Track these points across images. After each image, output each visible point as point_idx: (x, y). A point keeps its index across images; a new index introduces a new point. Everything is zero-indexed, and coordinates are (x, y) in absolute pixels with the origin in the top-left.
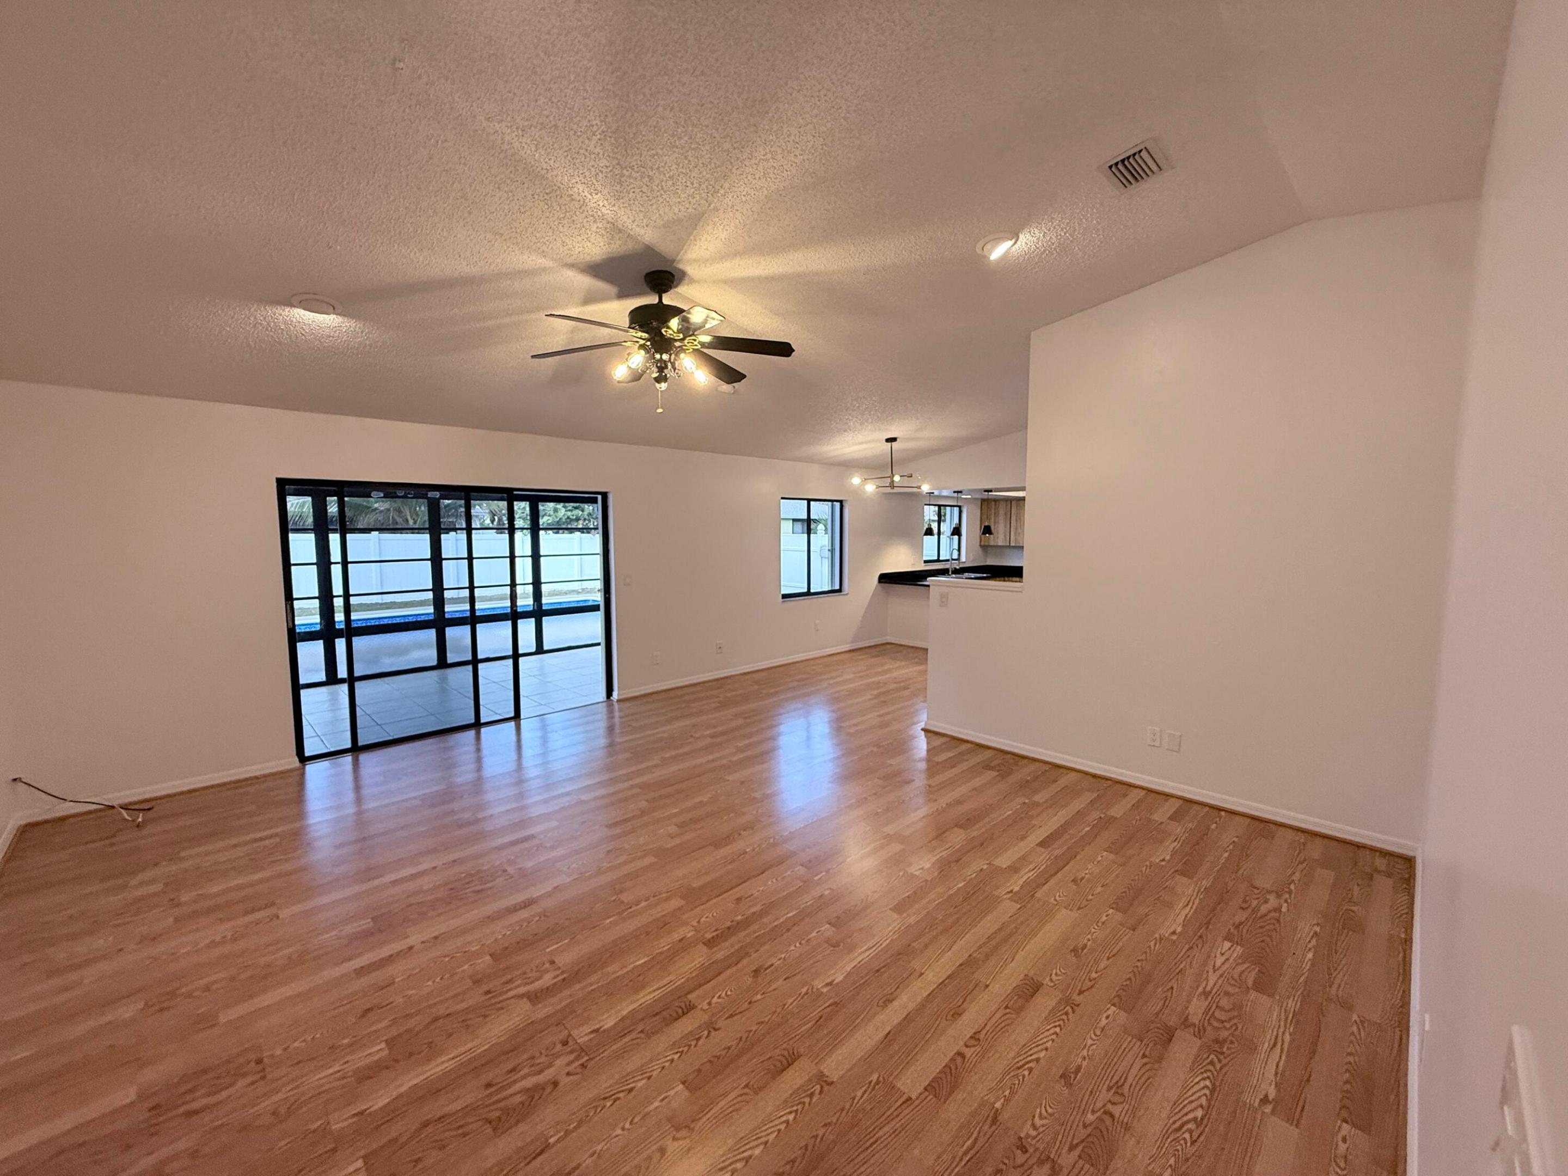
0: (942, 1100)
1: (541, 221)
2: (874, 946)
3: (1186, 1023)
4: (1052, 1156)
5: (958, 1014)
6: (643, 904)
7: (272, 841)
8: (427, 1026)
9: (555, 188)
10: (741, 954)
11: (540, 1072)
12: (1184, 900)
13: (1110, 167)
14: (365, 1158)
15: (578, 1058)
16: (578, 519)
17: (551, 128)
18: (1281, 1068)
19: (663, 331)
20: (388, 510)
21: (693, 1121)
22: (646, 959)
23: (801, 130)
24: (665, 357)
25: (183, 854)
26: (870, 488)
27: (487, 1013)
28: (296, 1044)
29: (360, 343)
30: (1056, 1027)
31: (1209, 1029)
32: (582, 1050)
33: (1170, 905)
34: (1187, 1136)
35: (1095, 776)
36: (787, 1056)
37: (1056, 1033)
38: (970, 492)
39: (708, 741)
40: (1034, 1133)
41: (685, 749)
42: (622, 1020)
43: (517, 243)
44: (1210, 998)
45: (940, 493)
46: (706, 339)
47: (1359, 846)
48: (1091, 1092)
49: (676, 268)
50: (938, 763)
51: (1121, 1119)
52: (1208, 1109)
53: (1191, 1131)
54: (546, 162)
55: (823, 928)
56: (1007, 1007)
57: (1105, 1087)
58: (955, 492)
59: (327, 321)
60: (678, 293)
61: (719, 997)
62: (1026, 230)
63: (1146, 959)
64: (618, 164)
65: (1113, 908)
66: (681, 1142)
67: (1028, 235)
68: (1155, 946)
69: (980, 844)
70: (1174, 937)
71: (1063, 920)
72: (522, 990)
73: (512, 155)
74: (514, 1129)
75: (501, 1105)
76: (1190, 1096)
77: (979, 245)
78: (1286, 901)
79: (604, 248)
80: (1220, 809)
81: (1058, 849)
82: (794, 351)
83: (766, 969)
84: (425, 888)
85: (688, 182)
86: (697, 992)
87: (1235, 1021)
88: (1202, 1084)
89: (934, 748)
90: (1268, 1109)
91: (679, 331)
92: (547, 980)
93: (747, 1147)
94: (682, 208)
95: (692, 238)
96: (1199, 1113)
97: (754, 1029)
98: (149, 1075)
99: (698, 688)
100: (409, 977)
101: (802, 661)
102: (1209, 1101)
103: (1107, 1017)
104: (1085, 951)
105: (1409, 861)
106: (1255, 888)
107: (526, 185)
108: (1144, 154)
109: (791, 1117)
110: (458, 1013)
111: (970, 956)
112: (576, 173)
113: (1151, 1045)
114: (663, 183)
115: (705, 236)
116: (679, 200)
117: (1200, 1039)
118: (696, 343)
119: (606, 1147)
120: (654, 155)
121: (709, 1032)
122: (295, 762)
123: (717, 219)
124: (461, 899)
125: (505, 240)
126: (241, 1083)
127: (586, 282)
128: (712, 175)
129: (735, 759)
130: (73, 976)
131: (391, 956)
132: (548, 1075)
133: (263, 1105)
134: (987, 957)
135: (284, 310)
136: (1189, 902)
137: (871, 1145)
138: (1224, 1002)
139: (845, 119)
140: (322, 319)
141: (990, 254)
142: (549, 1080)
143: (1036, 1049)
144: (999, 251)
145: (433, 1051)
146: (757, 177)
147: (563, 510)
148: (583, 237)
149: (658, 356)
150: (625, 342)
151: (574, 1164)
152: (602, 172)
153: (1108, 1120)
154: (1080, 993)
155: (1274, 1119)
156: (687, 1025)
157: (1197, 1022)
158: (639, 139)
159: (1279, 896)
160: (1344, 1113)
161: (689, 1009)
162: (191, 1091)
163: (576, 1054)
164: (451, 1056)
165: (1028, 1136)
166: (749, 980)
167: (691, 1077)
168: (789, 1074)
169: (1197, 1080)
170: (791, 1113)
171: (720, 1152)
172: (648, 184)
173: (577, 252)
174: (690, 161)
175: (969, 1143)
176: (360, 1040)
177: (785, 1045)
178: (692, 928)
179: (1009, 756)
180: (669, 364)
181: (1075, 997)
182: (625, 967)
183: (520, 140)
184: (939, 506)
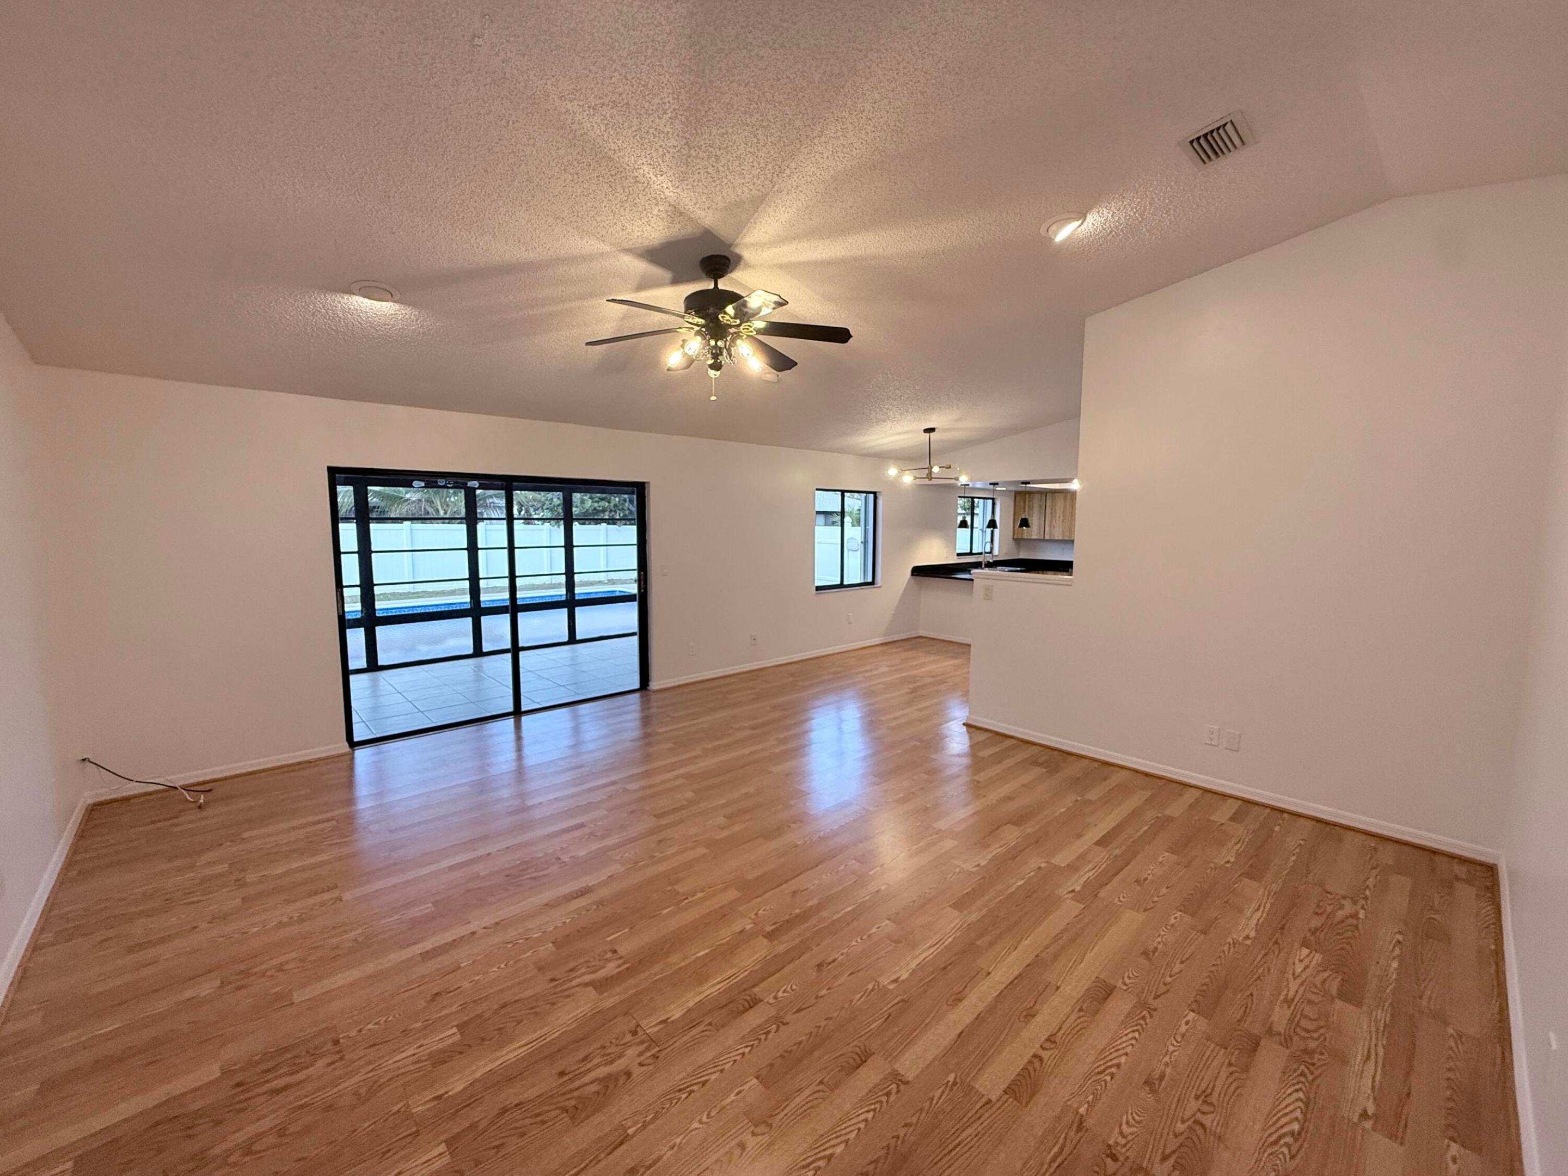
0: (1024, 1104)
1: (603, 205)
2: (937, 943)
3: (1270, 1032)
4: (1144, 1165)
5: (1030, 1015)
6: (700, 895)
7: (330, 824)
8: (496, 1012)
9: (620, 170)
10: (802, 949)
11: (611, 1062)
12: (1254, 905)
13: (1192, 142)
14: (448, 1142)
15: (648, 1049)
16: (604, 511)
17: (622, 107)
18: (1377, 1083)
19: (720, 316)
20: (420, 500)
21: (771, 1116)
22: (707, 951)
23: (876, 106)
24: (720, 343)
25: (245, 835)
26: (908, 479)
27: (555, 1000)
28: (370, 1026)
29: (414, 331)
30: (1133, 1031)
31: (1295, 1038)
32: (652, 1041)
33: (1240, 911)
34: (1285, 1150)
35: (1147, 775)
36: (859, 1053)
37: (1135, 1038)
38: (1006, 483)
39: (748, 732)
40: (1123, 1141)
41: (725, 741)
42: (689, 1010)
43: (577, 227)
44: (1292, 1007)
45: (974, 485)
46: (760, 324)
47: (1435, 852)
48: (1179, 1100)
49: (732, 253)
50: (983, 758)
51: (1213, 1129)
52: (1304, 1124)
53: (1288, 1145)
54: (614, 143)
55: (883, 924)
56: (1081, 1010)
57: (1193, 1095)
58: (991, 484)
59: (385, 308)
60: (732, 278)
61: (784, 992)
62: (1095, 210)
63: (1221, 964)
64: (687, 143)
65: (1180, 911)
66: (760, 1138)
67: (1096, 216)
68: (1229, 951)
69: (1037, 841)
70: (1248, 942)
71: (1130, 920)
72: (587, 978)
73: (582, 135)
74: (591, 1119)
75: (577, 1093)
76: (1283, 1109)
77: (1044, 227)
78: (1363, 908)
79: (663, 232)
80: (1282, 811)
81: (1117, 849)
82: (851, 336)
83: (830, 964)
84: (482, 874)
85: (755, 162)
86: (762, 986)
87: (1322, 1031)
88: (1295, 1096)
89: (978, 743)
90: (1368, 1125)
91: (735, 317)
92: (611, 969)
93: (827, 1145)
94: (745, 189)
95: (752, 221)
96: (1296, 1127)
97: (823, 1025)
98: (231, 1052)
99: (733, 680)
100: (474, 962)
101: (834, 654)
102: (1305, 1114)
103: (1187, 1023)
104: (1156, 954)
105: (1491, 870)
106: (1329, 893)
107: (592, 168)
108: (1229, 127)
109: (870, 1115)
110: (526, 999)
111: (1037, 956)
112: (643, 154)
113: (1236, 1053)
114: (730, 164)
115: (765, 218)
116: (743, 181)
117: (1287, 1047)
118: (751, 329)
119: (684, 1141)
120: (724, 134)
121: (778, 1027)
122: (345, 747)
123: (779, 201)
124: (520, 886)
125: (566, 224)
126: (321, 1063)
127: (640, 267)
128: (779, 154)
129: (777, 751)
130: (151, 953)
131: (454, 940)
132: (620, 1064)
133: (345, 1085)
134: (1056, 957)
135: (343, 298)
136: (1260, 906)
137: (955, 1148)
138: (1309, 1010)
139: (921, 93)
140: (379, 306)
141: (1056, 235)
142: (621, 1071)
143: (1115, 1054)
144: (1064, 233)
145: (503, 1038)
146: (825, 156)
147: (590, 501)
148: (643, 221)
149: (713, 343)
150: (680, 328)
151: (654, 1157)
152: (669, 153)
153: (1200, 1131)
154: (1156, 997)
155: (1377, 1136)
156: (754, 1019)
157: (1283, 1031)
158: (710, 118)
159: (1355, 903)
160: (1451, 1133)
161: (754, 1003)
162: (274, 1068)
163: (646, 1045)
164: (522, 1043)
165: (1117, 1143)
166: (813, 974)
167: (764, 1072)
168: (863, 1072)
169: (1290, 1091)
170: (868, 1112)
171: (801, 1150)
172: (714, 164)
173: (636, 237)
174: (758, 139)
175: (1055, 1150)
176: (430, 1024)
177: (855, 1043)
178: (750, 921)
179: (1056, 752)
180: (725, 351)
181: (1150, 1001)
182: (687, 958)
183: (591, 120)
184: (973, 498)
